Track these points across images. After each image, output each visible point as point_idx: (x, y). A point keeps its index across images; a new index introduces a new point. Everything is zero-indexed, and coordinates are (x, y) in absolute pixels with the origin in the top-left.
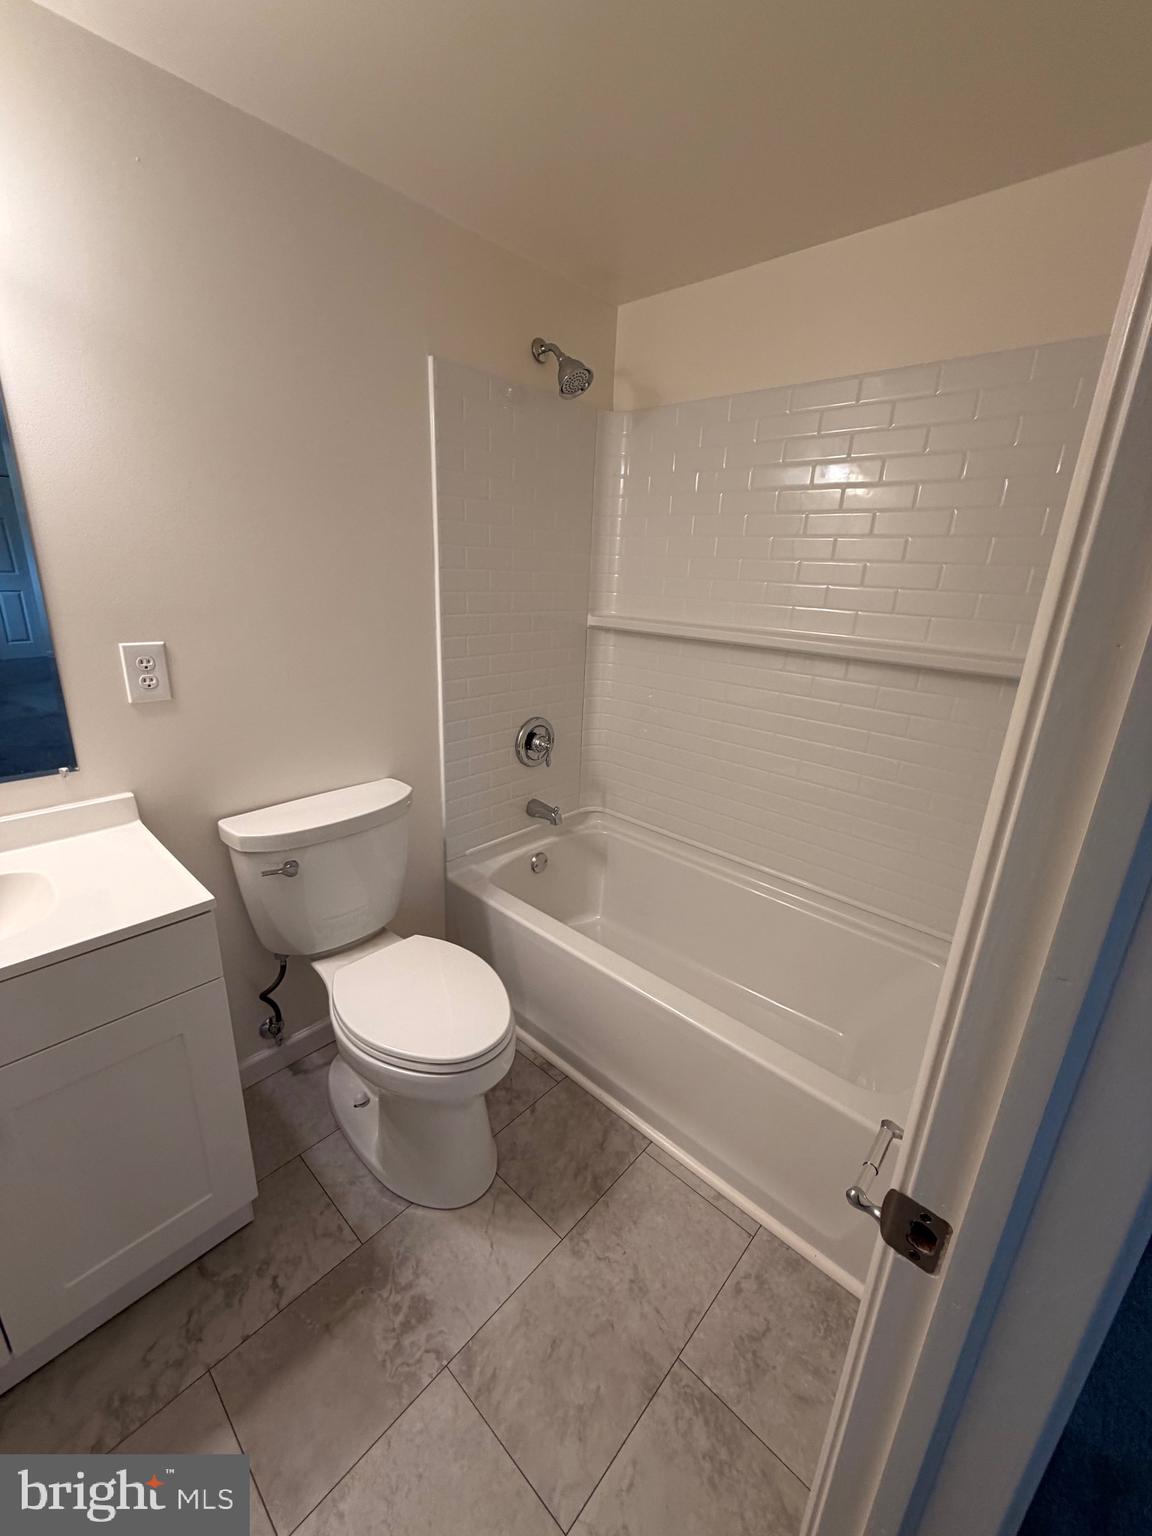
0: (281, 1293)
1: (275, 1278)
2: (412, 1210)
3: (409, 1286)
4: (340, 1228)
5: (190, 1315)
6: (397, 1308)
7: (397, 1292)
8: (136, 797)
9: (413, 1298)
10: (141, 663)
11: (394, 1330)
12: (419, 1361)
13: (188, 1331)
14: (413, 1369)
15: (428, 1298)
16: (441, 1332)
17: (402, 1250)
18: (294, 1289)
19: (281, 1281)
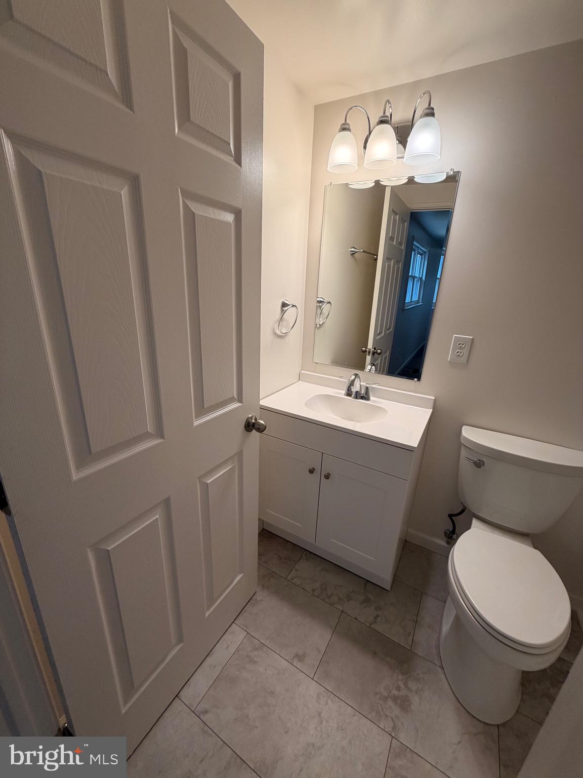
0: (375, 622)
1: (378, 616)
2: (439, 669)
3: (410, 690)
4: (409, 634)
5: (353, 591)
6: (398, 689)
7: (404, 684)
8: (435, 400)
9: (406, 696)
10: (460, 344)
11: (390, 692)
12: (387, 716)
13: (348, 594)
14: (382, 714)
15: (412, 706)
16: (403, 724)
17: (421, 676)
18: (379, 627)
19: (379, 619)
